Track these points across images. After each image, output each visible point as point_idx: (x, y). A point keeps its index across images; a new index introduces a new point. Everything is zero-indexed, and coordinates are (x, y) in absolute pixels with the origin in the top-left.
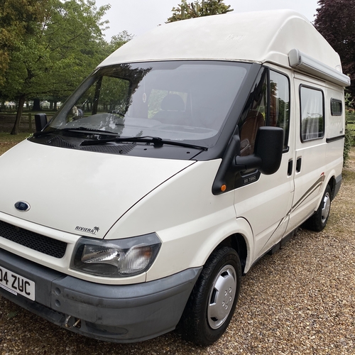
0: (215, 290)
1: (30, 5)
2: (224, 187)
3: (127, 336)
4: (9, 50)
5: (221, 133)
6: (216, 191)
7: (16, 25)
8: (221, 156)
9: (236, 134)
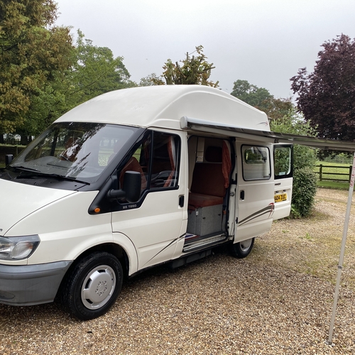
0: (90, 280)
1: (53, 56)
2: (97, 210)
3: (16, 301)
4: (29, 95)
5: (103, 174)
6: (91, 212)
7: (39, 73)
8: (100, 189)
9: (114, 175)
